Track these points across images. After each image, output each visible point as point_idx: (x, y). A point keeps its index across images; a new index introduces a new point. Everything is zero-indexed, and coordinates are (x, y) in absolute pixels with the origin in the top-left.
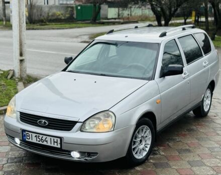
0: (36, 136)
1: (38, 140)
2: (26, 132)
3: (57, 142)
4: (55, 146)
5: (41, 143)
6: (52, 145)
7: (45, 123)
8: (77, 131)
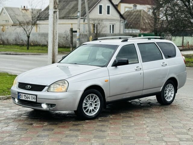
0: (24, 95)
1: (25, 97)
2: (20, 94)
3: (34, 98)
4: (34, 101)
5: (26, 99)
6: (32, 100)
7: (29, 87)
8: (45, 91)
